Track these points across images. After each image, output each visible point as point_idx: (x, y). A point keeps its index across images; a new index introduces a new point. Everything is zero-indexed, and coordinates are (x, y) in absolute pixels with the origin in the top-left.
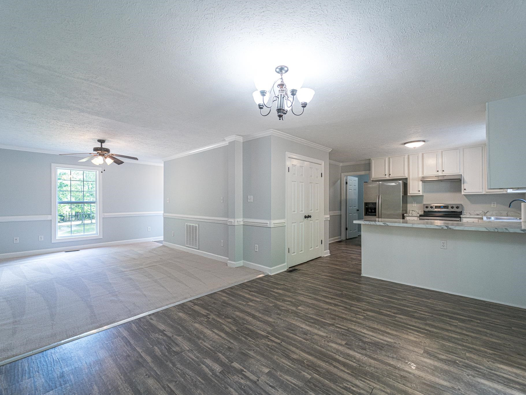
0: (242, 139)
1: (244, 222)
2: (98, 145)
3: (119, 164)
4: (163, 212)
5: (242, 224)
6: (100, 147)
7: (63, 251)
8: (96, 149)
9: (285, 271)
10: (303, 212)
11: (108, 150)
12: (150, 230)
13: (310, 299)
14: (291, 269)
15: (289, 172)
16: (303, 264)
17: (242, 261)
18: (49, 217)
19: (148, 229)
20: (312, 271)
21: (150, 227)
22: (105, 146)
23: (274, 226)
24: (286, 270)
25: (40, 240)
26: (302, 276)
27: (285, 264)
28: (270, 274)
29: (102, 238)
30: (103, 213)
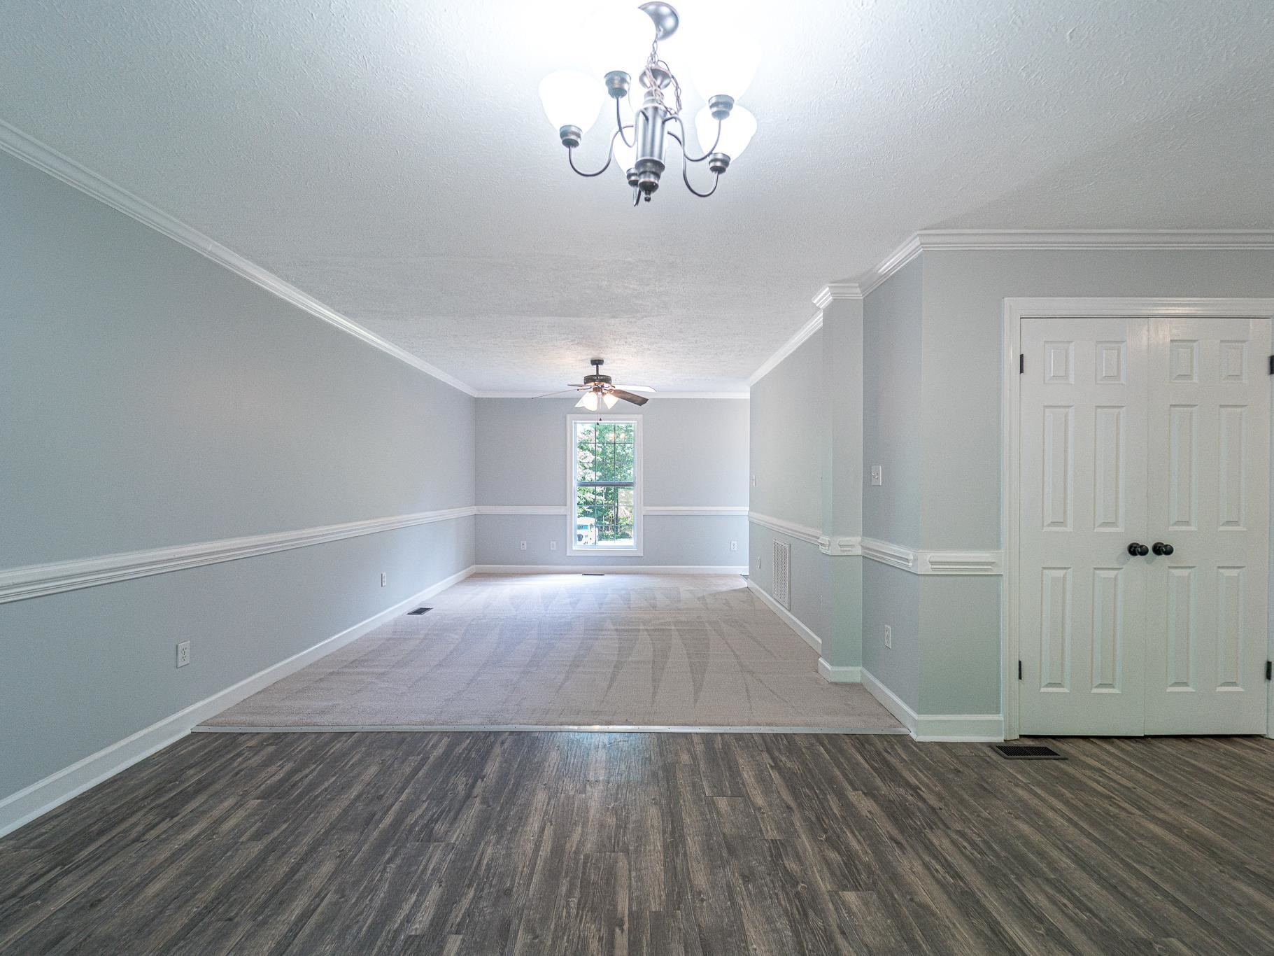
0: (858, 290)
1: (864, 548)
2: (592, 371)
3: (640, 404)
4: (748, 509)
5: (860, 554)
6: (595, 374)
7: (580, 573)
8: (588, 379)
9: (990, 745)
10: (1120, 529)
11: (607, 379)
12: (735, 549)
13: (942, 885)
14: (1030, 743)
15: (1022, 371)
16: (1117, 741)
17: (860, 668)
18: (561, 510)
19: (732, 546)
20: (1124, 782)
21: (736, 542)
22: (604, 370)
23: (934, 569)
24: (999, 739)
25: (552, 549)
26: (1039, 784)
27: (999, 717)
28: (913, 735)
29: (642, 555)
30: (644, 506)
